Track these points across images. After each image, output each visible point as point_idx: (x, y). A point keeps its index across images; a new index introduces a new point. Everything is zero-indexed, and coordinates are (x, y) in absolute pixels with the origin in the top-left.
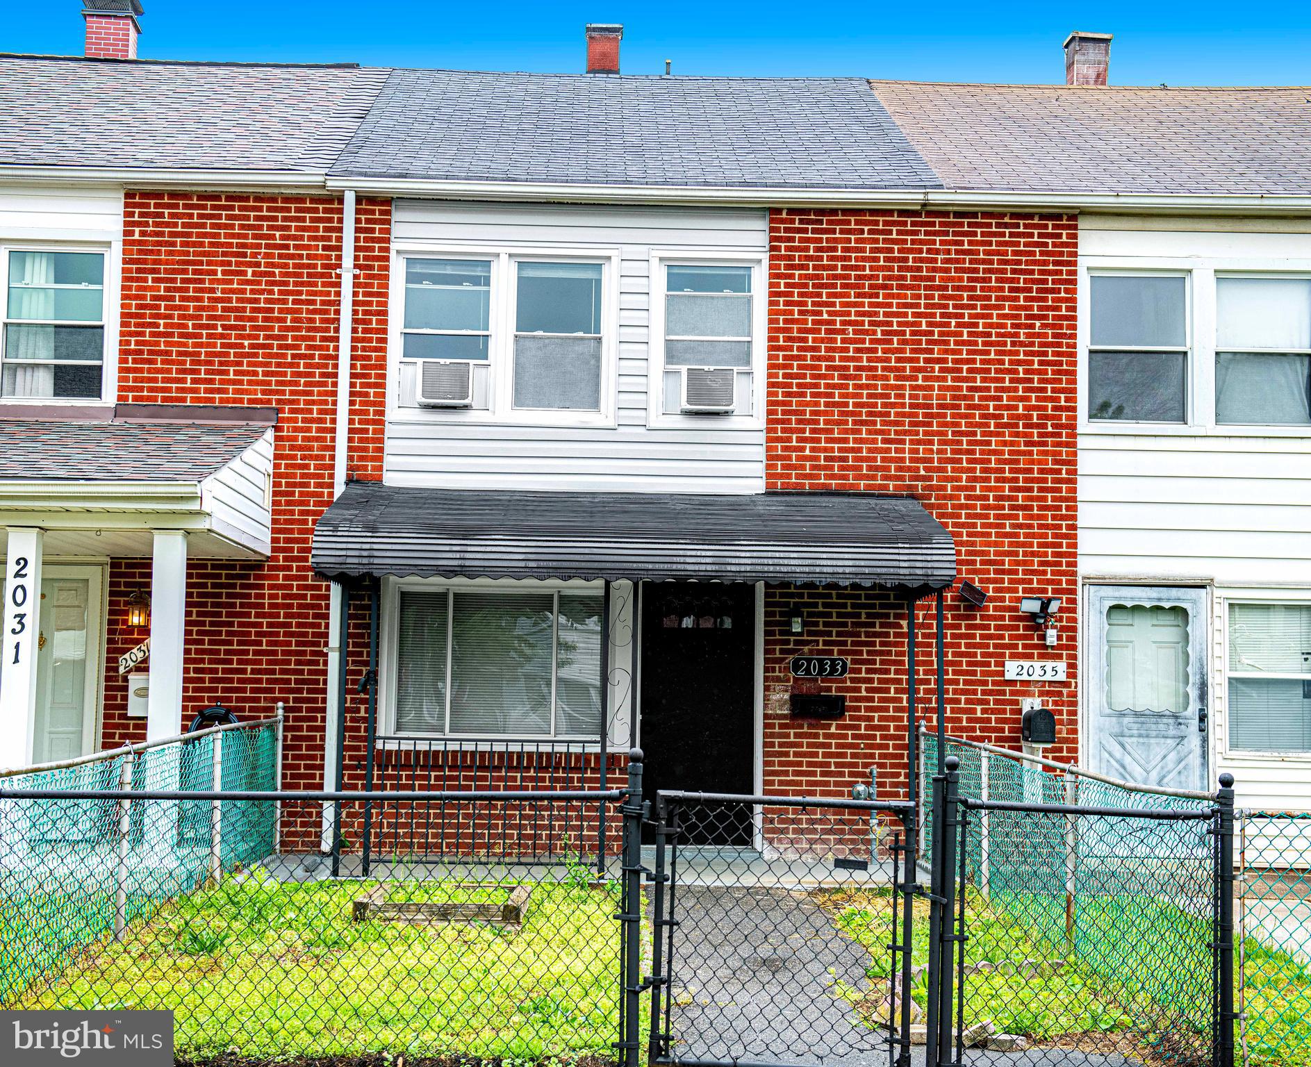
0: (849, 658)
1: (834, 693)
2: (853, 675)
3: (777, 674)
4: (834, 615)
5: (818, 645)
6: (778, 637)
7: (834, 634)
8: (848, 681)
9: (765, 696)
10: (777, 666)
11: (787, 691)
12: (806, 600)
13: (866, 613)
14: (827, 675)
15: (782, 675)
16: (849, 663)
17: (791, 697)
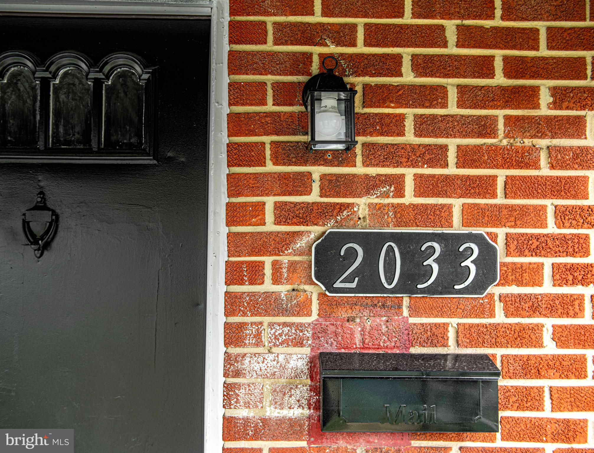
0: (501, 232)
1: (452, 349)
2: (514, 290)
3: (268, 286)
4: (453, 95)
5: (400, 193)
6: (270, 167)
7: (452, 156)
8: (499, 307)
9: (228, 359)
10: (268, 260)
11: (300, 343)
12: (361, 48)
13: (555, 91)
14: (429, 290)
15: (283, 289)
16: (500, 246)
17: (312, 361)
